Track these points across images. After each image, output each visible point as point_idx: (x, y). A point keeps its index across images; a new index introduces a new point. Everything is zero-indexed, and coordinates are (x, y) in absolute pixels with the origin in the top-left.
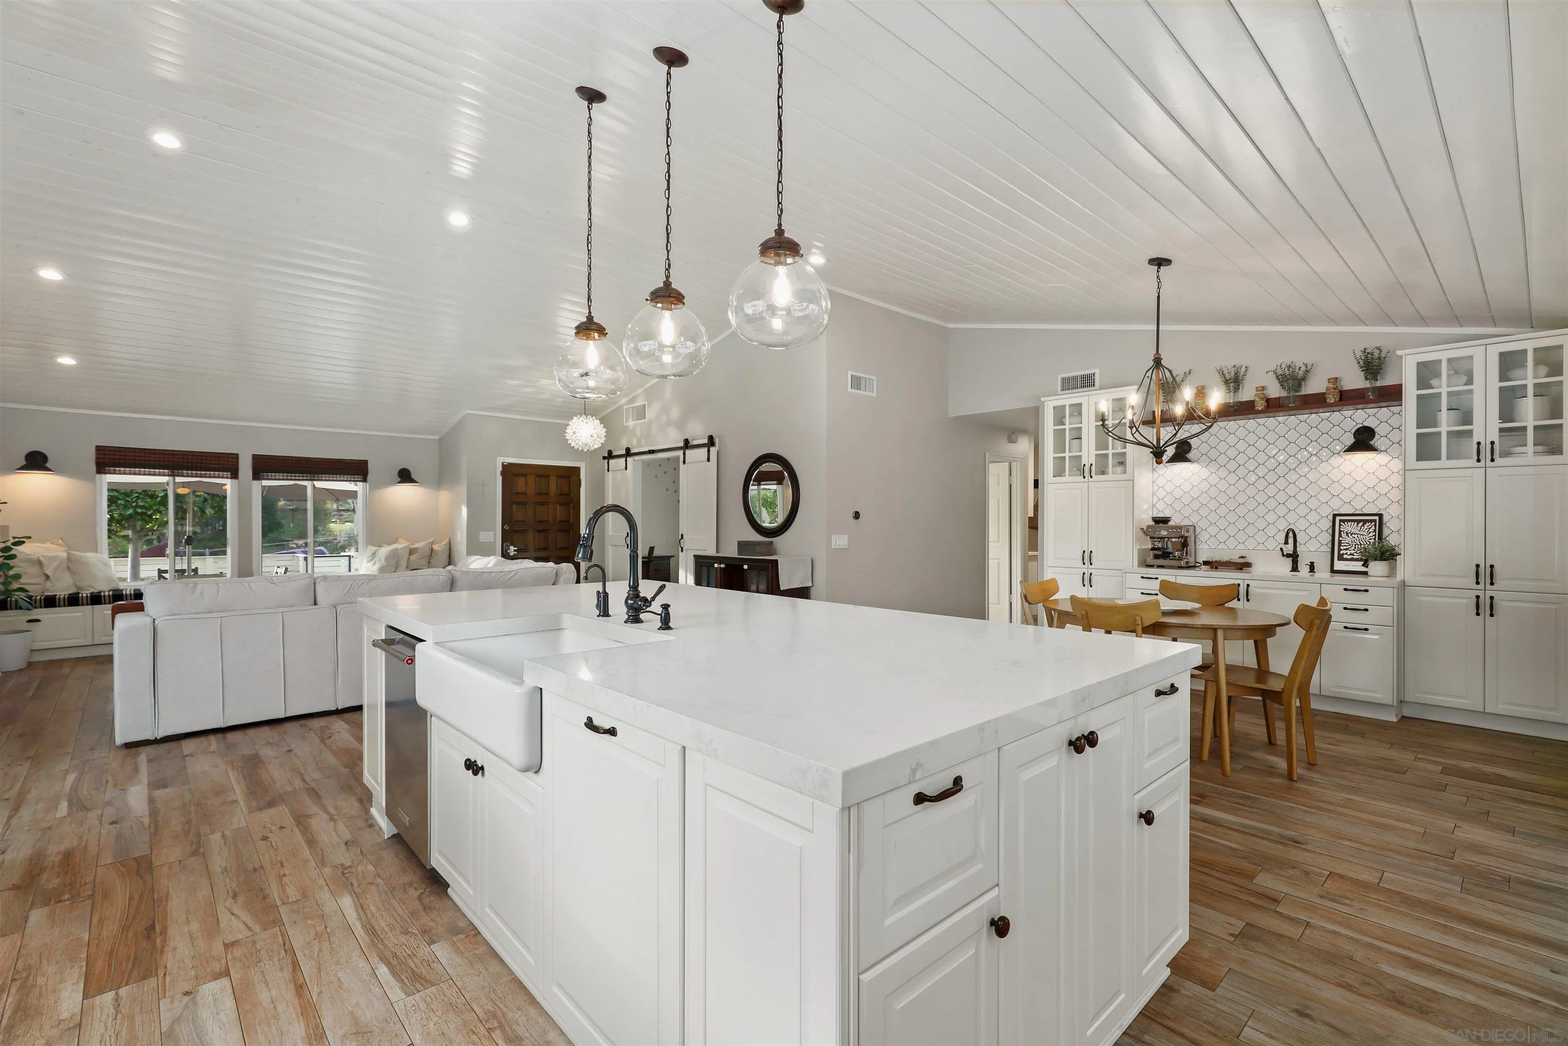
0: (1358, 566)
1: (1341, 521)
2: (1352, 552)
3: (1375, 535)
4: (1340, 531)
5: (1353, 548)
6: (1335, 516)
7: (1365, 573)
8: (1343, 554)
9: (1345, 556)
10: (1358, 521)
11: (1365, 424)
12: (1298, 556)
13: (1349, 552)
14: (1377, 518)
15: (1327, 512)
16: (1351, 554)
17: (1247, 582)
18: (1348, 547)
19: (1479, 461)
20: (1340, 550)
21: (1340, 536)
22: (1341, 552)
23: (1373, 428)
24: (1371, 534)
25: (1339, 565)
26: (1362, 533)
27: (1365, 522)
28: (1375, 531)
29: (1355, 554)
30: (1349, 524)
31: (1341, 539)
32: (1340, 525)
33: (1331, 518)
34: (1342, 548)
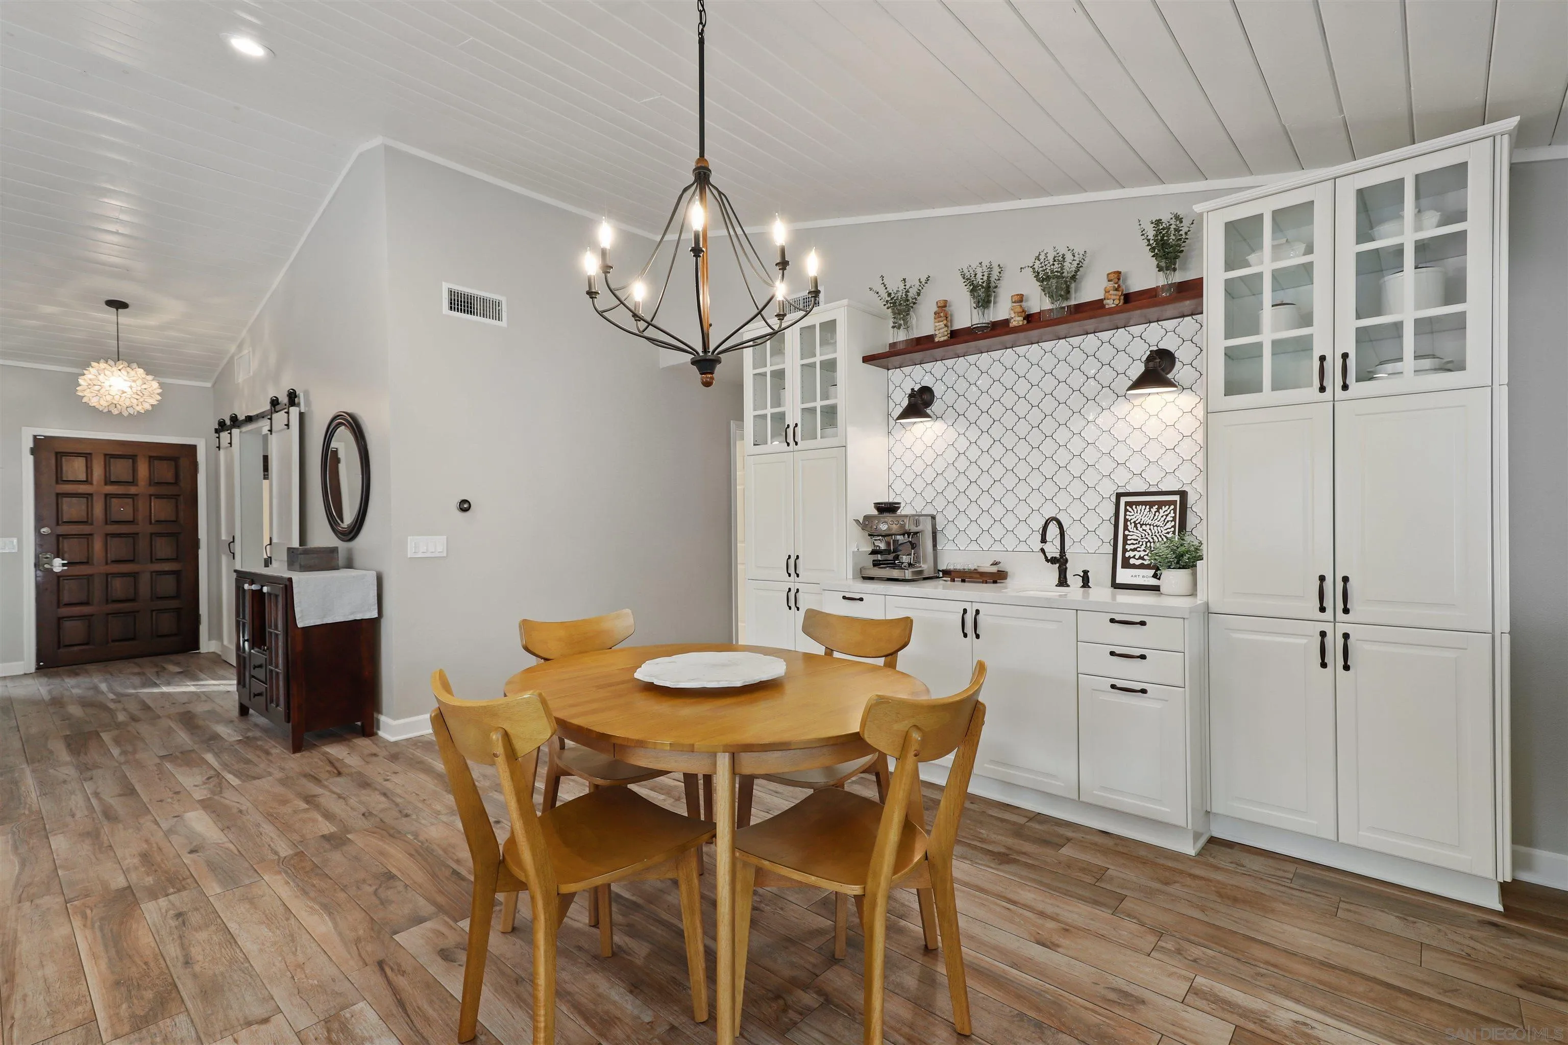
0: (1144, 577)
1: (1127, 504)
2: (1142, 554)
3: (1174, 526)
4: (1126, 520)
5: (1143, 548)
6: (1119, 496)
7: (1156, 588)
8: (1130, 557)
9: (1132, 561)
10: (1151, 504)
11: (1162, 346)
12: (1066, 561)
13: (1137, 554)
14: (1177, 498)
15: (1109, 490)
16: (1141, 558)
17: (976, 606)
18: (1136, 546)
19: (1322, 389)
20: (1125, 551)
21: (1126, 528)
22: (1127, 555)
23: (1172, 350)
24: (1169, 525)
25: (1124, 576)
26: (1157, 523)
27: (1161, 504)
28: (1174, 519)
29: (1146, 557)
30: (1139, 508)
31: (1127, 533)
32: (1126, 510)
33: (1114, 499)
34: (1128, 547)
